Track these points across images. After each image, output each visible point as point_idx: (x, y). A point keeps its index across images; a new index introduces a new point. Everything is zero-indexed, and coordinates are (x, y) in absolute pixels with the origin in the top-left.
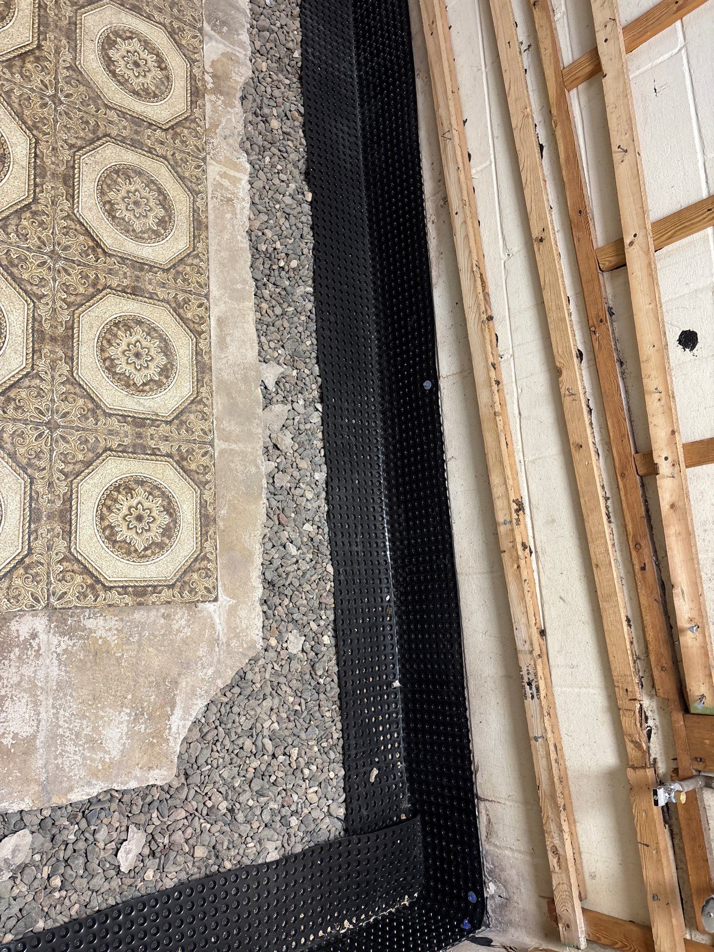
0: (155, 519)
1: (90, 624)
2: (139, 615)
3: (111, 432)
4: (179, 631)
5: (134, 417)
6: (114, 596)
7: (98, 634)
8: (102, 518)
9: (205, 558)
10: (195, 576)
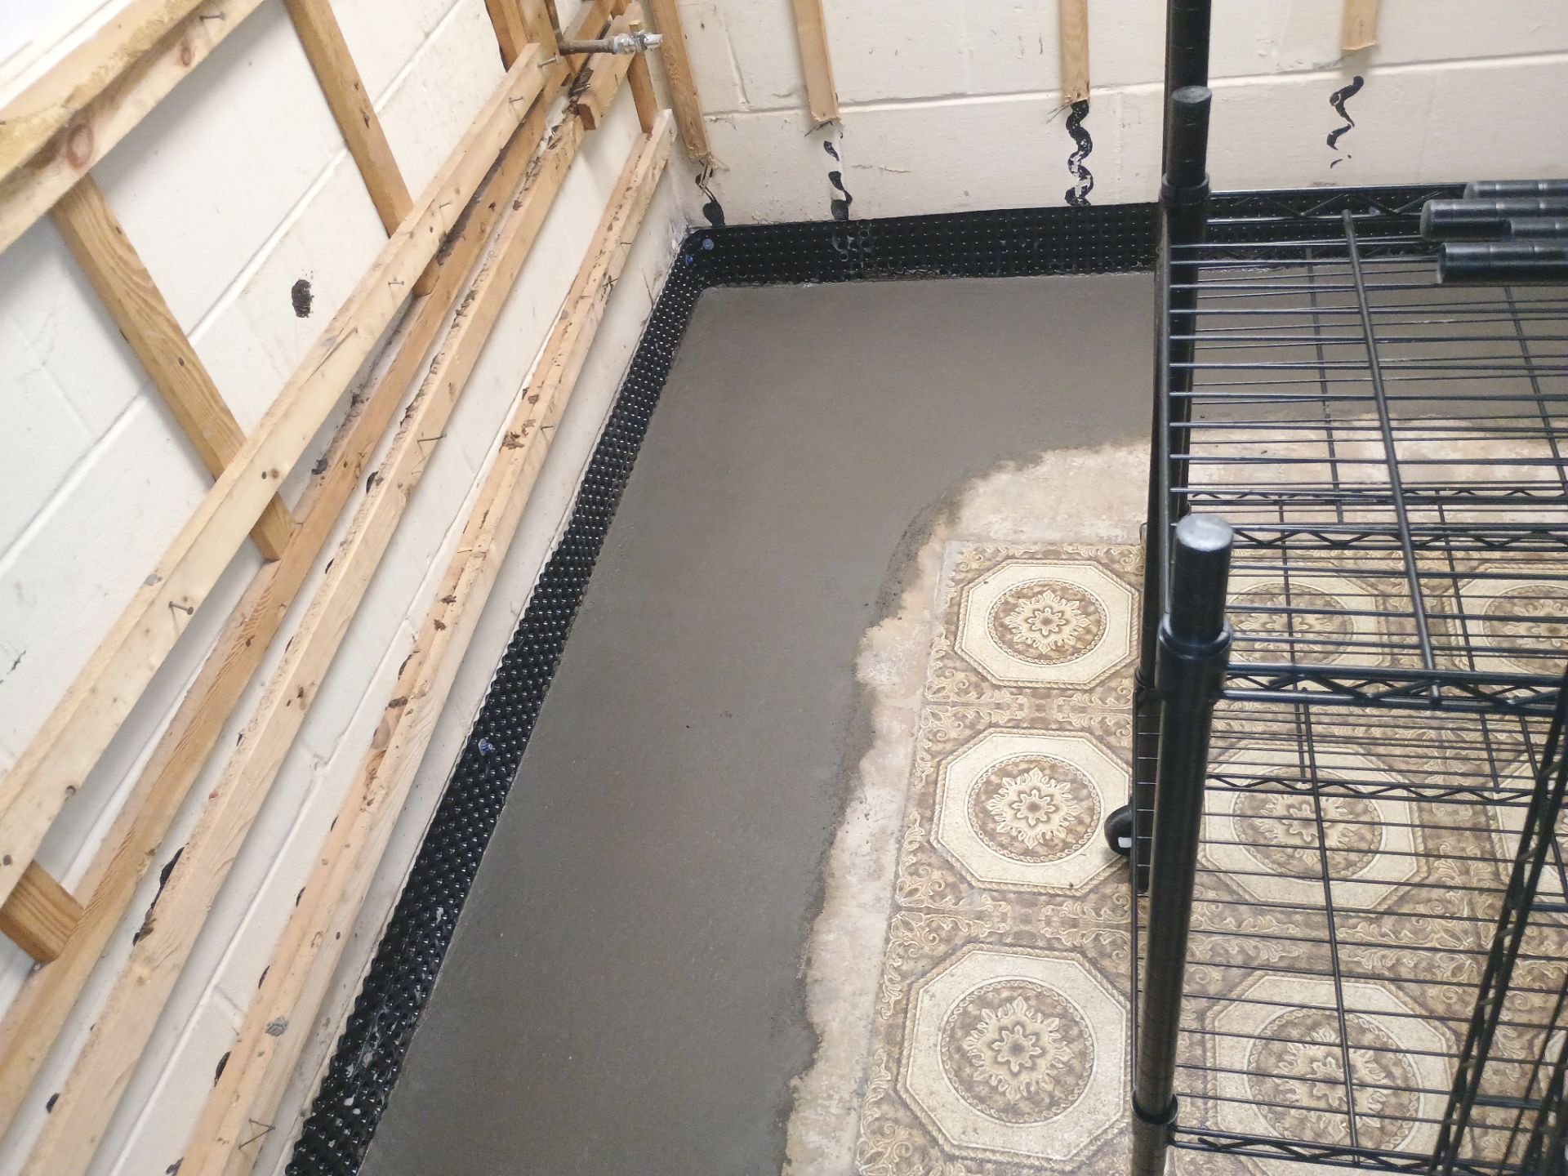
0: (1026, 621)
1: (1117, 532)
2: (1055, 535)
3: (1083, 710)
4: (1003, 520)
5: (1047, 729)
6: (1084, 551)
7: (1107, 522)
8: (1098, 623)
9: (957, 582)
10: (975, 565)
